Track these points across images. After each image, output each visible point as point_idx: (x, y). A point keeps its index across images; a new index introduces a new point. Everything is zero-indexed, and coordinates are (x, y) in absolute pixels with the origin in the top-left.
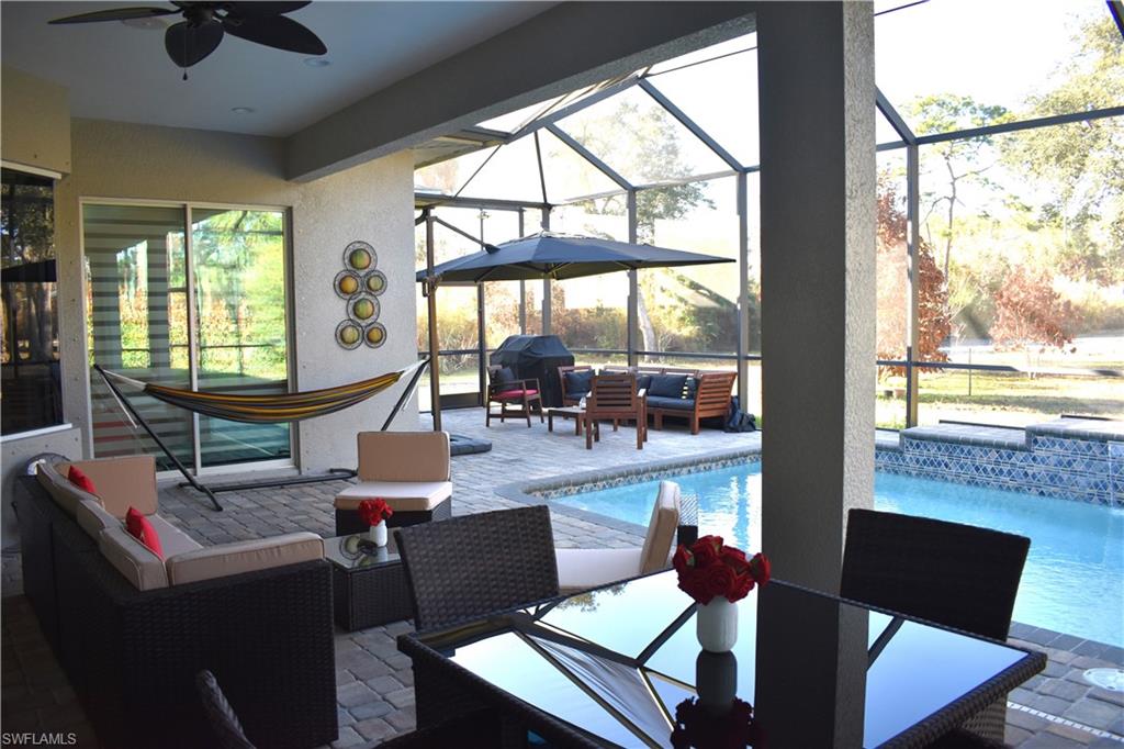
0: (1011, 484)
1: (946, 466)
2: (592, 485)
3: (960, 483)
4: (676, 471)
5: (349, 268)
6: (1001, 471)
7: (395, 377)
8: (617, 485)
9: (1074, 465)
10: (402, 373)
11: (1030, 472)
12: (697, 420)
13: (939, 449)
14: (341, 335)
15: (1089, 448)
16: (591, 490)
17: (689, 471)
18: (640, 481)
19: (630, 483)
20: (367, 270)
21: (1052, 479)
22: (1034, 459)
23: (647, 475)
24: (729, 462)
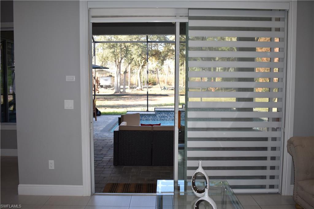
1: (167, 117)
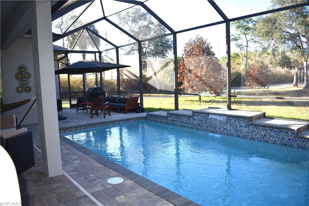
0: (190, 126)
2: (80, 128)
3: (180, 126)
4: (108, 124)
5: (19, 72)
6: (188, 123)
7: (29, 100)
8: (88, 128)
9: (203, 121)
10: (31, 99)
11: (194, 123)
12: (127, 110)
13: (175, 117)
14: (18, 89)
15: (206, 116)
16: (80, 129)
17: (112, 124)
18: (96, 127)
19: (92, 127)
20: (25, 72)
21: (198, 125)
22: (194, 119)
23: (98, 125)
24: (126, 121)
